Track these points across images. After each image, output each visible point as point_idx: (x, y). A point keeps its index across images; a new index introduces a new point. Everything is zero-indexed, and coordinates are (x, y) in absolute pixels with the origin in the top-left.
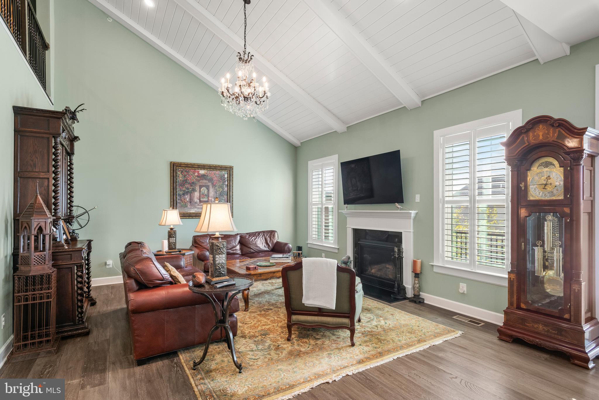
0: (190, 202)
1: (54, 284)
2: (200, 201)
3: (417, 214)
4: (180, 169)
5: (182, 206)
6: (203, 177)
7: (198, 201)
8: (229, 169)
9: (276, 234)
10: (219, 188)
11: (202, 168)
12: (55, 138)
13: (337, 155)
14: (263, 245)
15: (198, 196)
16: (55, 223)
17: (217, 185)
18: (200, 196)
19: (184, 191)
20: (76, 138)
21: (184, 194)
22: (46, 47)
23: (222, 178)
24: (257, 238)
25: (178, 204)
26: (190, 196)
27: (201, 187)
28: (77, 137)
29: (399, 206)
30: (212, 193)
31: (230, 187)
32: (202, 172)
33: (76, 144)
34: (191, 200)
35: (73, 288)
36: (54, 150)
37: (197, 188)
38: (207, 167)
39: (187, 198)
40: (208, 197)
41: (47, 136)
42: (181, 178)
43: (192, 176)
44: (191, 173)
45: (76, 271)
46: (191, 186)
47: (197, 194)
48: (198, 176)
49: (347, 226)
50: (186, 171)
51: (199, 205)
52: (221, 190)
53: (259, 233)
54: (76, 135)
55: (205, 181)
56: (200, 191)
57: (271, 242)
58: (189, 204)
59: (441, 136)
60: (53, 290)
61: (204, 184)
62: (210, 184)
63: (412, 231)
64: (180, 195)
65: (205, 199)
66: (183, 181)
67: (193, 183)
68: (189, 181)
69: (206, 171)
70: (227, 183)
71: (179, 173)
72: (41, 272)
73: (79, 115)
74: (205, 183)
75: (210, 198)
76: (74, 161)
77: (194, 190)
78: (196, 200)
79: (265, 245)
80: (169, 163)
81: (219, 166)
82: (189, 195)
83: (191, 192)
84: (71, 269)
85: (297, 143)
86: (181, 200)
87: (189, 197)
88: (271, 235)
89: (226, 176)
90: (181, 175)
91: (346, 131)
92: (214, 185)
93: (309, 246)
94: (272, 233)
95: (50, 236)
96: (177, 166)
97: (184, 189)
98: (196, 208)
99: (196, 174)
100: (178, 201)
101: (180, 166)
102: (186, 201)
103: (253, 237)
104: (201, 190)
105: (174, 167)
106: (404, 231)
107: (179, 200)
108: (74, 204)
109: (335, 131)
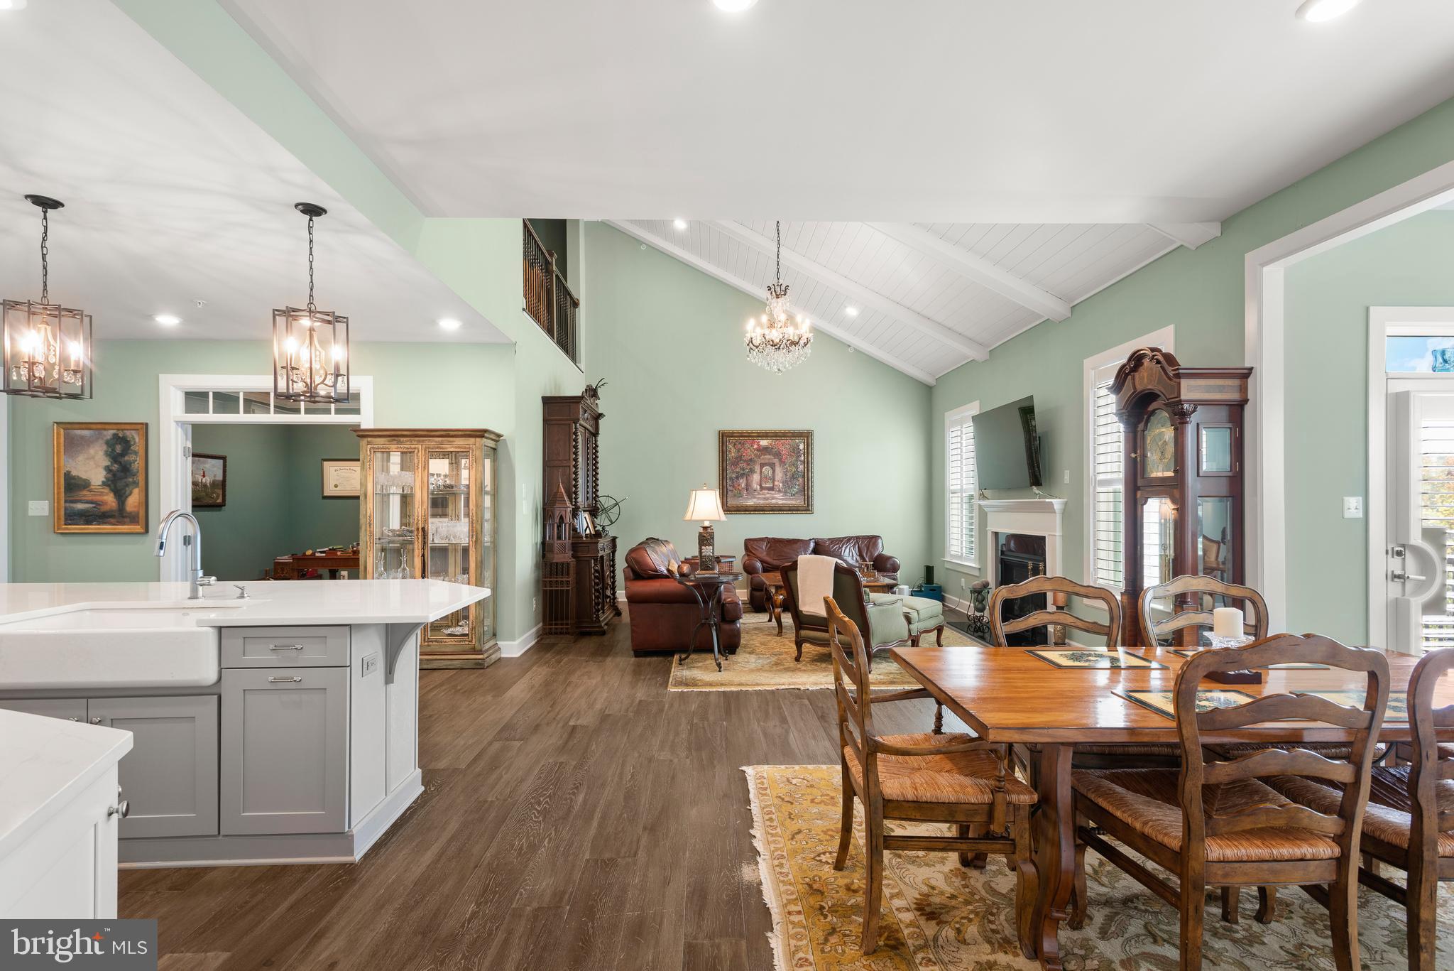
0: (747, 490)
1: (572, 571)
2: (762, 488)
3: (1066, 504)
4: (732, 440)
5: (735, 496)
6: (765, 450)
7: (758, 487)
8: (807, 436)
9: (880, 541)
10: (790, 466)
11: (764, 436)
12: (576, 423)
13: (978, 401)
14: (855, 559)
15: (759, 481)
16: (575, 513)
17: (788, 461)
18: (761, 481)
19: (738, 472)
20: (600, 415)
21: (737, 478)
22: (575, 304)
23: (795, 450)
24: (845, 546)
25: (729, 493)
26: (747, 480)
27: (762, 466)
28: (602, 414)
29: (1037, 492)
30: (779, 474)
31: (808, 464)
32: (764, 443)
33: (601, 422)
34: (748, 487)
35: (590, 584)
36: (574, 437)
37: (757, 468)
38: (772, 434)
39: (743, 482)
40: (774, 481)
41: (569, 422)
42: (733, 454)
43: (749, 450)
44: (747, 445)
45: (593, 565)
46: (748, 465)
47: (756, 477)
48: (758, 450)
49: (988, 529)
50: (740, 443)
51: (759, 494)
52: (794, 469)
53: (849, 539)
54: (600, 412)
55: (768, 457)
56: (761, 472)
57: (869, 554)
58: (745, 492)
59: (1092, 369)
60: (572, 578)
61: (767, 461)
62: (776, 461)
63: (1057, 534)
64: (731, 479)
65: (769, 485)
66: (737, 458)
67: (751, 460)
68: (744, 458)
69: (770, 441)
70: (802, 458)
71: (730, 446)
72: (562, 560)
73: (600, 391)
74: (769, 459)
75: (776, 483)
76: (598, 443)
77: (752, 471)
78: (756, 486)
79: (858, 558)
80: (717, 432)
81: (789, 432)
82: (745, 478)
83: (747, 475)
84: (589, 562)
85: (930, 381)
86: (734, 487)
87: (745, 481)
88: (869, 542)
89: (801, 447)
90: (733, 450)
91: (988, 358)
92: (782, 462)
93: (947, 566)
94: (872, 540)
95: (570, 524)
96: (728, 436)
97: (738, 470)
98: (755, 498)
99: (755, 446)
100: (729, 488)
101: (732, 437)
102: (740, 488)
103: (838, 544)
104: (763, 470)
105: (724, 437)
106: (1049, 535)
107: (730, 486)
108: (599, 494)
109: (972, 359)
